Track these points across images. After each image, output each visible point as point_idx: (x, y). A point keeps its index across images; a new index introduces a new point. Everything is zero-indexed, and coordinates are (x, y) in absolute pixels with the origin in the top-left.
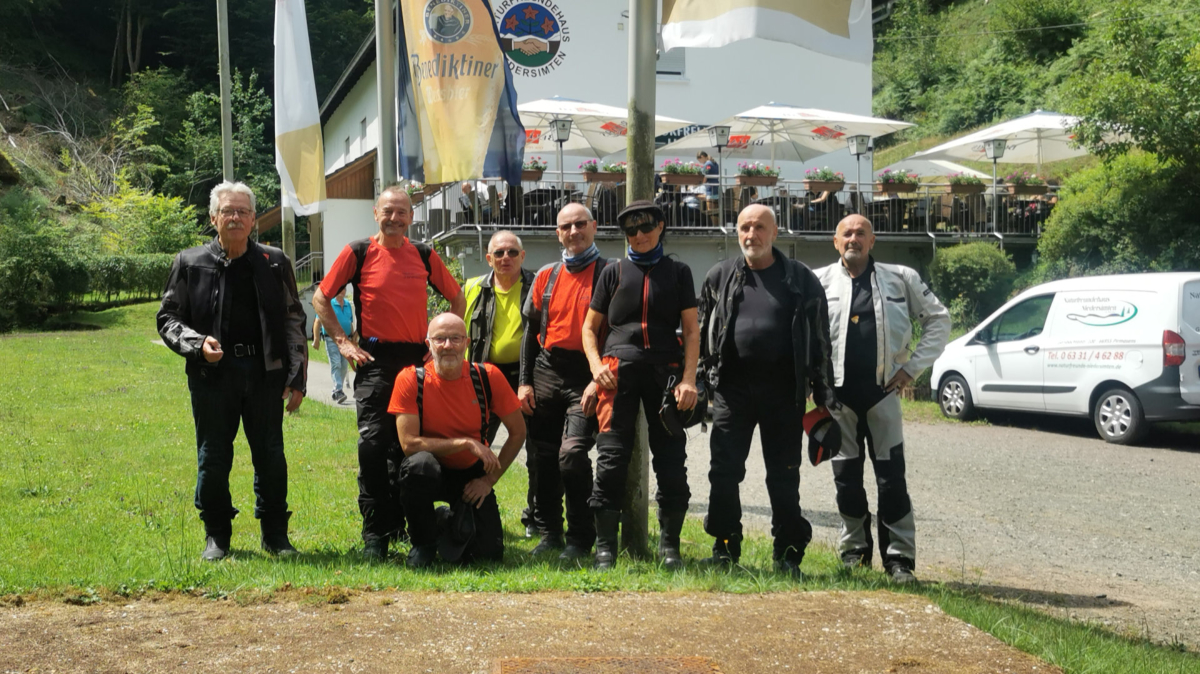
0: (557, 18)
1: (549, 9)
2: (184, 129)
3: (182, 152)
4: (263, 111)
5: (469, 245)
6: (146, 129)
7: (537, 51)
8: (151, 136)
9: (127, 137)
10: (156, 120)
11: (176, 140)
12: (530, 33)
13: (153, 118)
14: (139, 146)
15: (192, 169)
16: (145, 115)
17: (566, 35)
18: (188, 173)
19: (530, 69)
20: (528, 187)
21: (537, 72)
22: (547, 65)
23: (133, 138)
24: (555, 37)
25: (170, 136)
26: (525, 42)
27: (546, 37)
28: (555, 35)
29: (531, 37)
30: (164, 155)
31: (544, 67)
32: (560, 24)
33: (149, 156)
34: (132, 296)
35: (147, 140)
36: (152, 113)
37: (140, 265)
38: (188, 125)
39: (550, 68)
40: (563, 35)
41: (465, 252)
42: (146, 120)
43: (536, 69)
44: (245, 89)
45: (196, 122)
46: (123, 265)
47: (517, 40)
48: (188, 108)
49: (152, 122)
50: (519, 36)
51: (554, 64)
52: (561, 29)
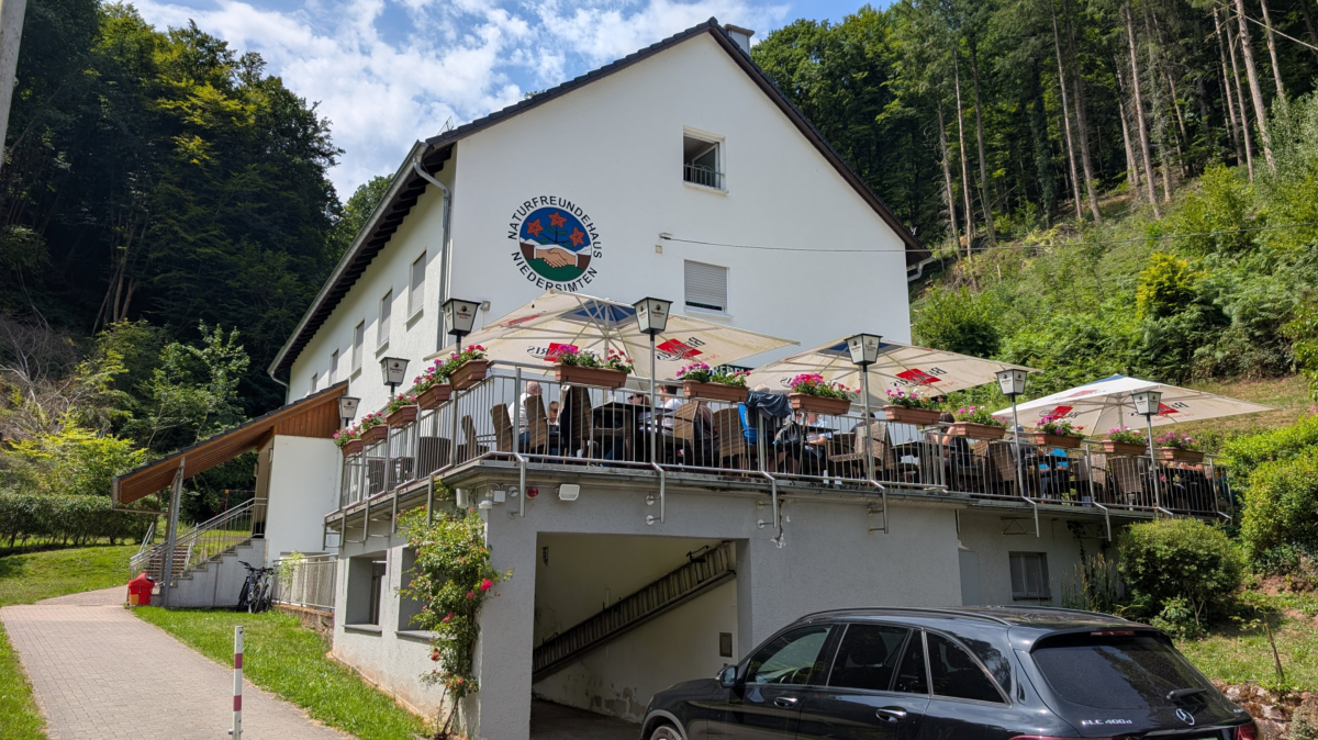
0: (588, 229)
1: (579, 219)
2: (154, 376)
3: (147, 399)
4: (240, 366)
5: (500, 486)
6: (112, 375)
7: (564, 264)
8: (119, 382)
9: (91, 380)
10: (125, 368)
11: (145, 385)
12: (556, 242)
13: (123, 365)
14: (102, 390)
15: (156, 415)
16: (114, 361)
17: (598, 250)
18: (152, 418)
19: (555, 283)
20: (599, 397)
21: (563, 288)
22: (574, 281)
23: (96, 383)
24: (585, 251)
25: (138, 383)
26: (549, 251)
27: (575, 251)
28: (585, 248)
29: (557, 246)
30: (128, 400)
31: (571, 282)
32: (591, 237)
33: (112, 401)
34: (42, 542)
35: (110, 386)
36: (123, 360)
37: (58, 507)
38: (159, 373)
39: (578, 284)
40: (594, 249)
41: (492, 499)
42: (114, 365)
43: (562, 283)
44: (223, 344)
45: (169, 372)
46: (35, 506)
47: (540, 248)
48: (163, 358)
49: (119, 369)
50: (542, 244)
51: (583, 281)
52: (592, 242)
